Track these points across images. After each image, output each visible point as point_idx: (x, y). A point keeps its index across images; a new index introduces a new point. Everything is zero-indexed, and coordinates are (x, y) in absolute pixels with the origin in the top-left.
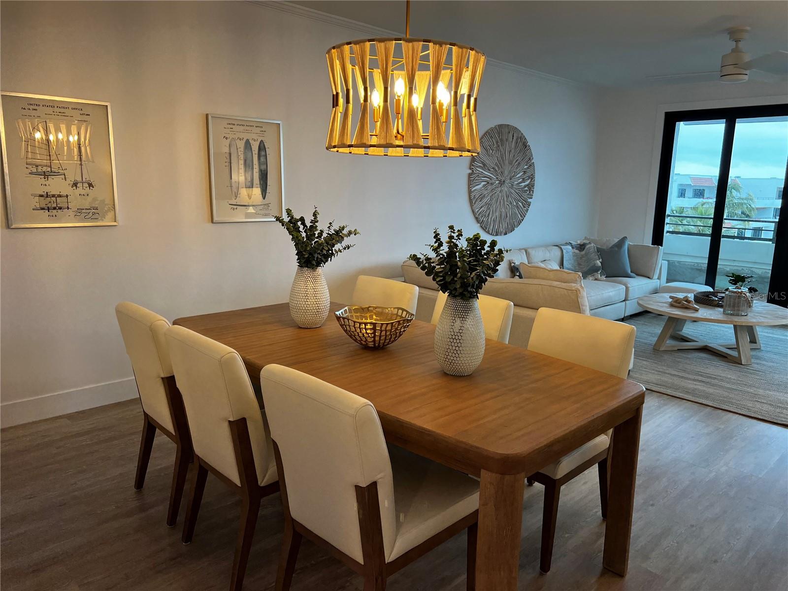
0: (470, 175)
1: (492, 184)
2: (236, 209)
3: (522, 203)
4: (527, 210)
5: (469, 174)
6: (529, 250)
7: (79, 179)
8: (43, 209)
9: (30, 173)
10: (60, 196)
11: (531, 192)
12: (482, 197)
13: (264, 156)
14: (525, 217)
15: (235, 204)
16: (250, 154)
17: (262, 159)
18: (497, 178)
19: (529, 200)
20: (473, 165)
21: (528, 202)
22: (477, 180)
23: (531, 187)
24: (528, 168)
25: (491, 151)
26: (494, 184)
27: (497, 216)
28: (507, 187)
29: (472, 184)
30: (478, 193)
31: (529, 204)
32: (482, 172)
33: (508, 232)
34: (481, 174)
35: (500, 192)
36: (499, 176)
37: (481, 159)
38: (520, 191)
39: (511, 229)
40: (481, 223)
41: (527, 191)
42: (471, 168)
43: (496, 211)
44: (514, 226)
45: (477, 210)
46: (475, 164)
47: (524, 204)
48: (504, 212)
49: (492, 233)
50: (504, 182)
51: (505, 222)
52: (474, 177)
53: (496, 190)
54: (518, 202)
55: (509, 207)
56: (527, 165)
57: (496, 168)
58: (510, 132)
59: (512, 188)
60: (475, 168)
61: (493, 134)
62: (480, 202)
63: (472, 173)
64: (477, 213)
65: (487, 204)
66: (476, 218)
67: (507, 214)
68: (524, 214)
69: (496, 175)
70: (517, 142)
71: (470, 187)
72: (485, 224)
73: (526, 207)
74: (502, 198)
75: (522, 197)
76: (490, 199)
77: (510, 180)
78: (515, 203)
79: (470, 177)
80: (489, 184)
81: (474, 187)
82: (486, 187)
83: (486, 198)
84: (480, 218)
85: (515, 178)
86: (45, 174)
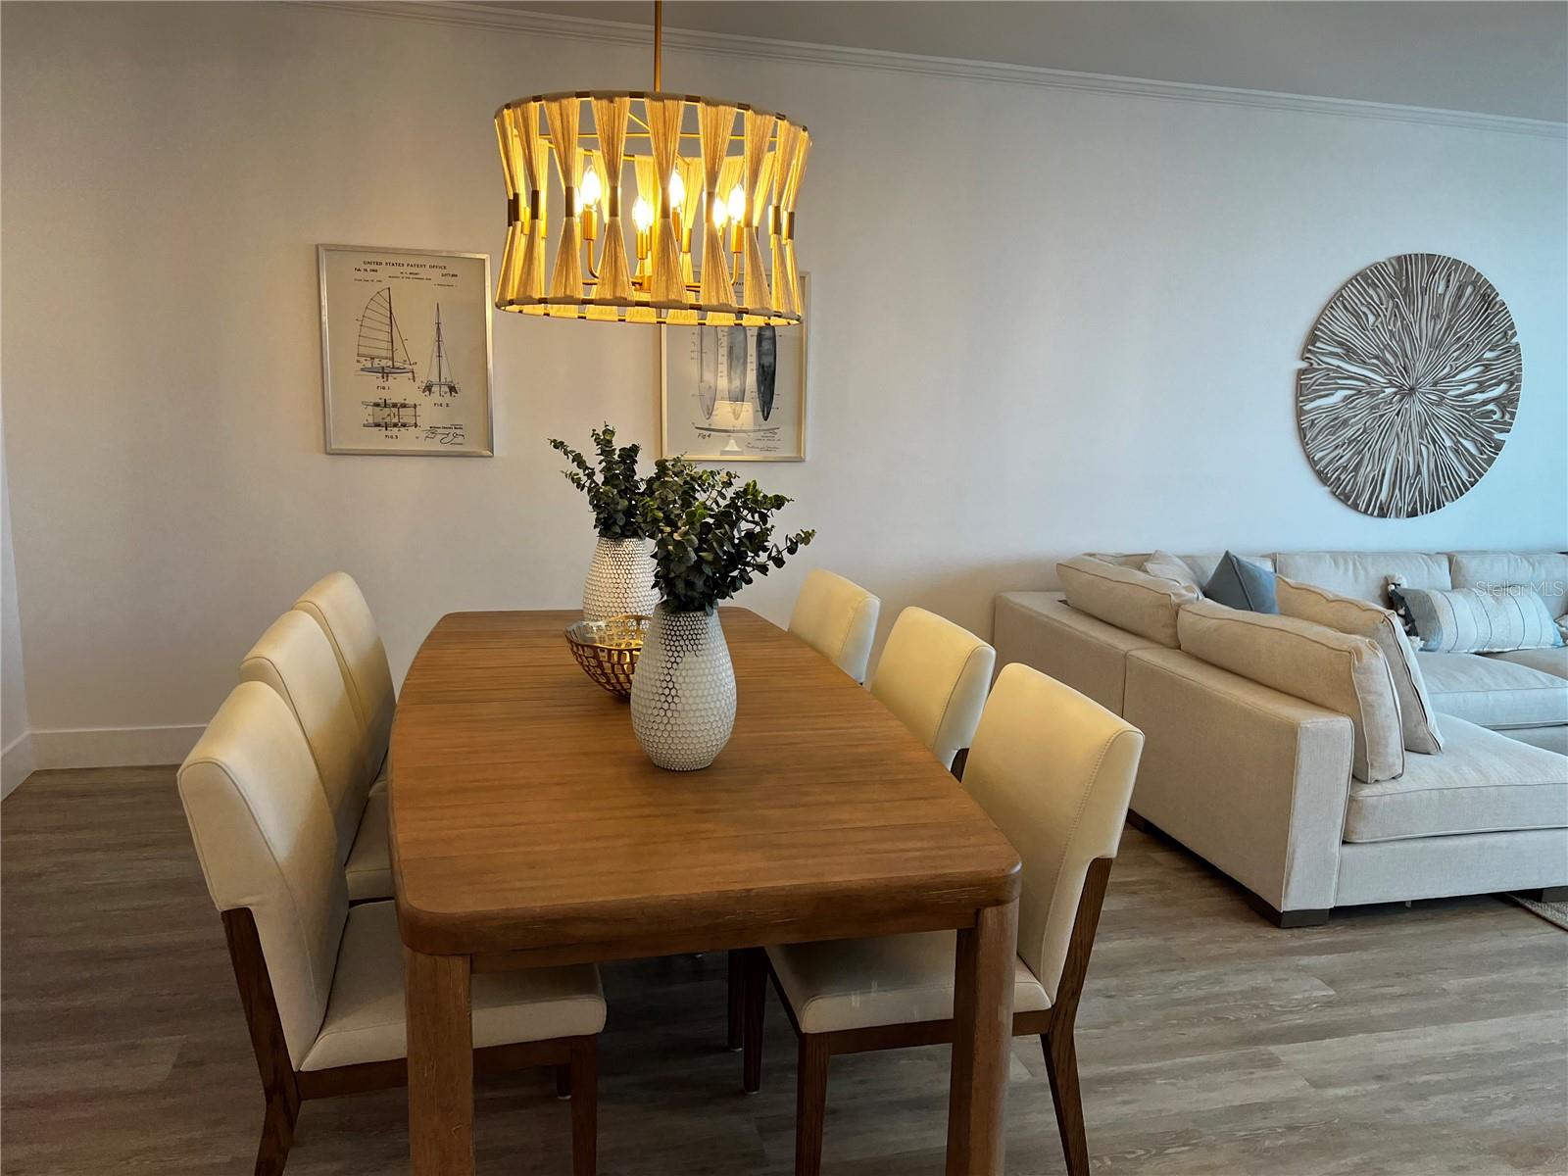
0: (1301, 372)
1: (1372, 395)
2: (709, 436)
3: (1474, 441)
4: (1490, 461)
5: (1300, 370)
6: (1464, 560)
7: (435, 379)
8: (378, 425)
9: (362, 370)
10: (404, 406)
11: (1507, 416)
12: (1338, 423)
13: (770, 339)
14: (1481, 475)
15: (707, 427)
16: (742, 336)
17: (766, 345)
18: (1390, 382)
19: (1498, 436)
20: (1309, 351)
21: (1494, 441)
22: (1321, 384)
23: (1508, 403)
24: (1497, 358)
25: (1371, 318)
26: (1378, 395)
27: (1384, 471)
28: (1421, 402)
29: (1303, 389)
30: (1324, 415)
31: (1498, 447)
32: (1338, 367)
33: (1422, 511)
34: (1335, 371)
35: (1398, 414)
36: (1397, 376)
37: (1337, 336)
38: (1468, 413)
39: (1433, 505)
40: (1330, 485)
41: (1494, 414)
42: (1306, 358)
43: (1382, 459)
44: (1443, 497)
45: (1322, 455)
46: (1318, 348)
47: (1482, 445)
48: (1409, 461)
49: (1367, 510)
50: (1412, 390)
51: (1411, 485)
52: (1314, 377)
53: (1385, 410)
54: (1461, 439)
55: (1426, 451)
56: (1493, 351)
57: (1386, 356)
58: (1436, 272)
59: (1438, 404)
60: (1317, 358)
61: (1380, 278)
62: (1329, 437)
63: (1306, 370)
64: (1321, 460)
65: (1354, 442)
66: (1320, 472)
67: (1419, 466)
68: (1480, 469)
69: (1385, 374)
70: (1460, 294)
71: (1301, 402)
72: (1345, 488)
73: (1488, 452)
74: (1404, 429)
75: (1477, 428)
76: (1364, 431)
77: (1435, 385)
78: (1449, 442)
79: (1301, 379)
80: (1362, 394)
81: (1313, 400)
82: (1351, 401)
83: (1352, 427)
84: (1330, 472)
85: (1451, 382)
86: (386, 372)
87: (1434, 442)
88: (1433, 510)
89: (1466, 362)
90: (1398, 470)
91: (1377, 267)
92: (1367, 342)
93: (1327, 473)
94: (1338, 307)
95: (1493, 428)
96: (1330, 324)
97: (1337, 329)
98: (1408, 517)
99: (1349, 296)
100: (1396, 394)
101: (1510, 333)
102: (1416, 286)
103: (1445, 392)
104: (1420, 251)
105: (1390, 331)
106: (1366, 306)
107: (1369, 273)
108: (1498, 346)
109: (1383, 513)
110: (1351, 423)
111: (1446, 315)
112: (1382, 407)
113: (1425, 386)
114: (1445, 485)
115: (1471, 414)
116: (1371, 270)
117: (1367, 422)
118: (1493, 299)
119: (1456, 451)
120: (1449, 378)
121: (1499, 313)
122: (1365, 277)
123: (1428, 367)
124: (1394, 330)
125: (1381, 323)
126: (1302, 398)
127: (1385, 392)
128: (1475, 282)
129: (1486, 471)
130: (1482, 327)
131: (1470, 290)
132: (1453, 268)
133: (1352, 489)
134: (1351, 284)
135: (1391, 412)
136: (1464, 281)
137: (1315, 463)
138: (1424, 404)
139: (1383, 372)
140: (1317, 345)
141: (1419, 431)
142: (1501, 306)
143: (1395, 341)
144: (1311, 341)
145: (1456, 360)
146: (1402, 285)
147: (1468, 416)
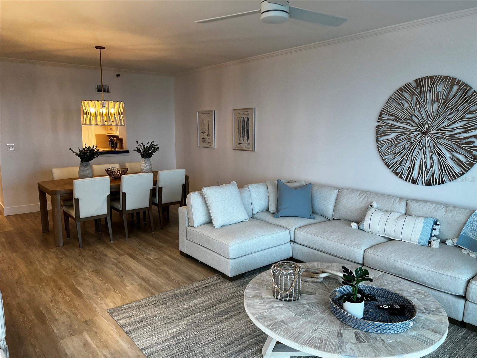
1: (407, 135)
8: (203, 142)
10: (205, 139)
15: (240, 143)
18: (415, 129)
20: (379, 119)
21: (474, 155)
22: (385, 131)
24: (473, 117)
25: (407, 105)
26: (410, 135)
27: (414, 165)
28: (431, 137)
29: (378, 134)
30: (386, 142)
32: (392, 124)
33: (433, 183)
34: (390, 126)
35: (419, 142)
36: (418, 127)
37: (390, 113)
38: (457, 142)
39: (439, 182)
40: (390, 169)
41: (473, 143)
42: (378, 121)
43: (413, 160)
44: (445, 178)
45: (386, 157)
46: (382, 117)
47: (466, 157)
48: (426, 162)
49: (406, 180)
50: (426, 133)
51: (428, 172)
52: (381, 128)
53: (414, 141)
54: (455, 154)
55: (435, 158)
56: (470, 114)
57: (413, 119)
58: (435, 83)
59: (441, 138)
60: (382, 121)
61: (408, 89)
62: (389, 150)
63: (378, 126)
64: (386, 159)
65: (400, 152)
66: (385, 163)
67: (431, 164)
68: (465, 168)
69: (413, 126)
70: (450, 91)
71: (376, 137)
72: (396, 170)
73: (469, 160)
74: (423, 149)
75: (463, 149)
76: (404, 149)
77: (438, 130)
78: (448, 155)
79: (377, 129)
80: (402, 134)
81: (382, 137)
82: (397, 137)
83: (399, 147)
84: (389, 164)
85: (447, 129)
86: (203, 133)
87: (439, 154)
88: (439, 184)
89: (454, 120)
90: (421, 165)
92: (403, 114)
93: (388, 164)
94: (390, 102)
95: (471, 149)
96: (387, 109)
97: (389, 110)
98: (426, 185)
99: (395, 97)
100: (418, 134)
102: (426, 90)
103: (444, 133)
104: (426, 76)
105: (414, 109)
106: (402, 100)
107: (402, 87)
108: (473, 111)
109: (414, 182)
110: (398, 145)
111: (442, 100)
112: (412, 139)
113: (433, 131)
114: (445, 173)
115: (459, 143)
116: (403, 86)
117: (405, 145)
118: (468, 90)
119: (452, 159)
120: (445, 127)
121: (473, 96)
122: (401, 89)
123: (433, 123)
124: (416, 108)
125: (410, 106)
126: (377, 136)
127: (413, 133)
128: (457, 84)
129: (469, 169)
130: (463, 103)
131: (455, 88)
132: (444, 80)
133: (399, 171)
134: (395, 93)
135: (416, 141)
136: (451, 84)
137: (383, 160)
138: (433, 138)
139: (412, 125)
140: (382, 116)
141: (431, 150)
142: (474, 93)
143: (417, 113)
144: (380, 115)
145: (449, 119)
146: (418, 90)
147: (457, 144)
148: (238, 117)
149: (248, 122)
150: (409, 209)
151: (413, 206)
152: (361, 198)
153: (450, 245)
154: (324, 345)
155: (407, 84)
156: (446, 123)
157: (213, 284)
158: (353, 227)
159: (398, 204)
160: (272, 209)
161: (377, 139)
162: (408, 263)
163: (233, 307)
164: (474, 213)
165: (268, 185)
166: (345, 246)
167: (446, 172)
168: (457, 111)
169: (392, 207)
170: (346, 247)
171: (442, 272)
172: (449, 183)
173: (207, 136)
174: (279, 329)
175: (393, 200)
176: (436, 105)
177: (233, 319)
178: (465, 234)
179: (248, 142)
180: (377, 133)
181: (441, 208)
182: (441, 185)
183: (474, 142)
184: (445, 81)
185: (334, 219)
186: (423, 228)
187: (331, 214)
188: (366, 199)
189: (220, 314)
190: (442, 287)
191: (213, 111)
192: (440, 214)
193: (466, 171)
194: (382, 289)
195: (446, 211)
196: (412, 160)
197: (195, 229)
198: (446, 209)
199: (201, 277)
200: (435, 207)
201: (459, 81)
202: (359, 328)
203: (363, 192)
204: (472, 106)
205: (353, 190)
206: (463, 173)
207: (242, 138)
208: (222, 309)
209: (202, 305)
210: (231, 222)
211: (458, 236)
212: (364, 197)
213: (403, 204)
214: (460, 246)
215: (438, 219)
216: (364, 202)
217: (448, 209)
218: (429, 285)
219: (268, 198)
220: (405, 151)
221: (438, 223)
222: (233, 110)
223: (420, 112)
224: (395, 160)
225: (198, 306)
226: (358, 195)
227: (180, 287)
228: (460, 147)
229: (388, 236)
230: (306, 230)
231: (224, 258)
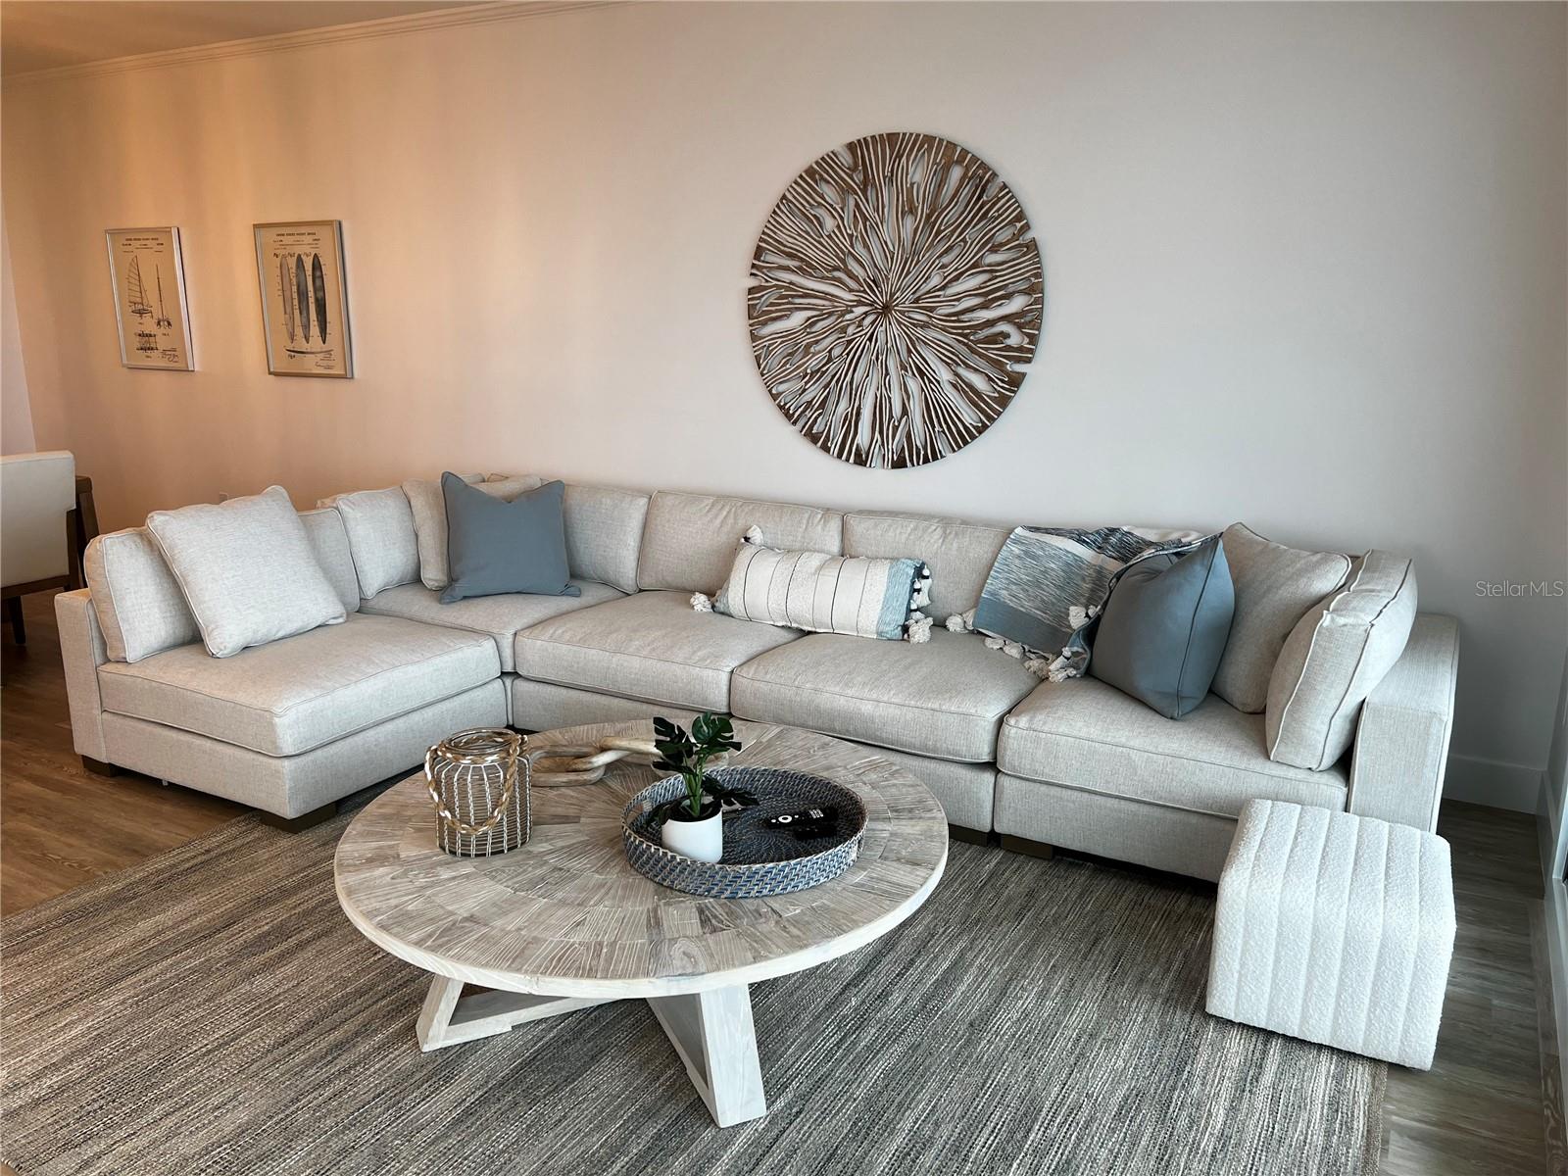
1: (836, 316)
2: (294, 356)
3: (979, 375)
4: (1004, 401)
5: (749, 289)
7: (160, 317)
8: (142, 349)
9: (131, 311)
10: (151, 335)
11: (1029, 340)
18: (857, 299)
20: (754, 266)
24: (1003, 261)
25: (827, 222)
26: (843, 316)
27: (859, 408)
28: (899, 323)
29: (757, 316)
30: (780, 340)
31: (1015, 381)
32: (791, 283)
33: (911, 461)
34: (788, 289)
35: (870, 339)
36: (865, 292)
37: (785, 246)
38: (965, 336)
39: (926, 454)
40: (794, 423)
41: (1005, 338)
42: (752, 274)
43: (856, 395)
44: (940, 445)
45: (782, 388)
46: (763, 262)
47: (990, 379)
48: (890, 398)
49: (840, 456)
50: (886, 309)
51: (896, 428)
52: (763, 296)
53: (854, 334)
54: (962, 371)
55: (913, 385)
56: (996, 252)
57: (850, 268)
58: (902, 156)
59: (924, 326)
60: (763, 273)
61: (831, 171)
62: (788, 366)
63: (753, 288)
64: (780, 394)
65: (818, 372)
66: (781, 408)
67: (904, 404)
68: (989, 411)
69: (851, 291)
70: (941, 181)
71: (750, 325)
72: (811, 427)
73: (999, 389)
74: (880, 357)
75: (981, 355)
76: (830, 360)
77: (917, 301)
78: (944, 375)
79: (749, 299)
80: (822, 317)
81: (764, 324)
82: (810, 323)
83: (814, 354)
84: (792, 408)
85: (939, 296)
86: (141, 313)
87: (922, 374)
88: (927, 460)
89: (956, 269)
90: (878, 408)
91: (828, 161)
92: (821, 251)
93: (789, 408)
94: (783, 212)
95: (1001, 356)
96: (775, 233)
97: (782, 237)
98: (893, 467)
99: (795, 197)
100: (866, 314)
101: (1019, 225)
102: (878, 175)
103: (932, 309)
104: (876, 131)
105: (851, 236)
106: (817, 207)
107: (816, 167)
108: (1002, 245)
109: (861, 460)
110: (812, 350)
111: (922, 210)
112: (850, 330)
113: (904, 303)
114: (941, 430)
115: (972, 338)
116: (817, 163)
117: (832, 348)
118: (988, 181)
119: (954, 386)
120: (935, 292)
121: (999, 199)
122: (810, 172)
123: (904, 278)
124: (855, 234)
125: (838, 227)
126: (751, 322)
127: (852, 312)
128: (959, 162)
129: (999, 414)
130: (975, 221)
131: (956, 173)
132: (926, 146)
133: (821, 430)
134: (796, 182)
135: (861, 336)
136: (943, 161)
137: (775, 397)
138: (905, 325)
139: (848, 287)
140: (762, 258)
141: (901, 360)
142: (1001, 190)
143: (859, 248)
144: (756, 254)
145: (944, 266)
146: (859, 177)
147: (966, 341)
148: (278, 252)
149: (318, 274)
150: (849, 540)
151: (859, 527)
152: (716, 517)
153: (958, 629)
154: (606, 960)
155: (828, 155)
156: (935, 281)
157: (224, 854)
158: (698, 608)
159: (820, 527)
160: (433, 574)
161: (751, 331)
162: (850, 692)
163: (306, 913)
164: (1012, 536)
165: (411, 494)
166: (674, 667)
167: (942, 427)
168: (962, 244)
169: (803, 537)
170: (678, 670)
171: (936, 706)
172: (950, 455)
173: (159, 323)
174: (461, 942)
175: (807, 516)
176: (909, 223)
177: (309, 953)
178: (992, 595)
179: (325, 347)
180: (752, 312)
181: (930, 530)
182: (932, 466)
183: (1007, 336)
184: (930, 150)
185: (641, 591)
186: (887, 590)
187: (631, 574)
188: (731, 521)
189: (261, 942)
190: (938, 745)
191: (174, 232)
192: (929, 545)
193: (992, 420)
194: (775, 771)
195: (945, 536)
196: (854, 392)
197: (131, 671)
198: (944, 532)
199: (177, 834)
200: (915, 529)
201: (965, 152)
202: (709, 891)
203: (722, 499)
204: (1001, 229)
205: (693, 496)
206: (985, 427)
207: (299, 331)
208: (266, 928)
209: (185, 927)
210: (278, 632)
211: (977, 602)
212: (725, 513)
213: (835, 525)
214: (980, 630)
215: (925, 560)
216: (725, 529)
217: (948, 531)
218: (902, 745)
219: (413, 537)
220: (832, 367)
221: (926, 572)
222: (255, 226)
223: (866, 246)
224: (807, 397)
225: (170, 935)
226: (707, 508)
227: (89, 879)
228: (973, 351)
229: (796, 622)
230: (551, 632)
231: (261, 758)
